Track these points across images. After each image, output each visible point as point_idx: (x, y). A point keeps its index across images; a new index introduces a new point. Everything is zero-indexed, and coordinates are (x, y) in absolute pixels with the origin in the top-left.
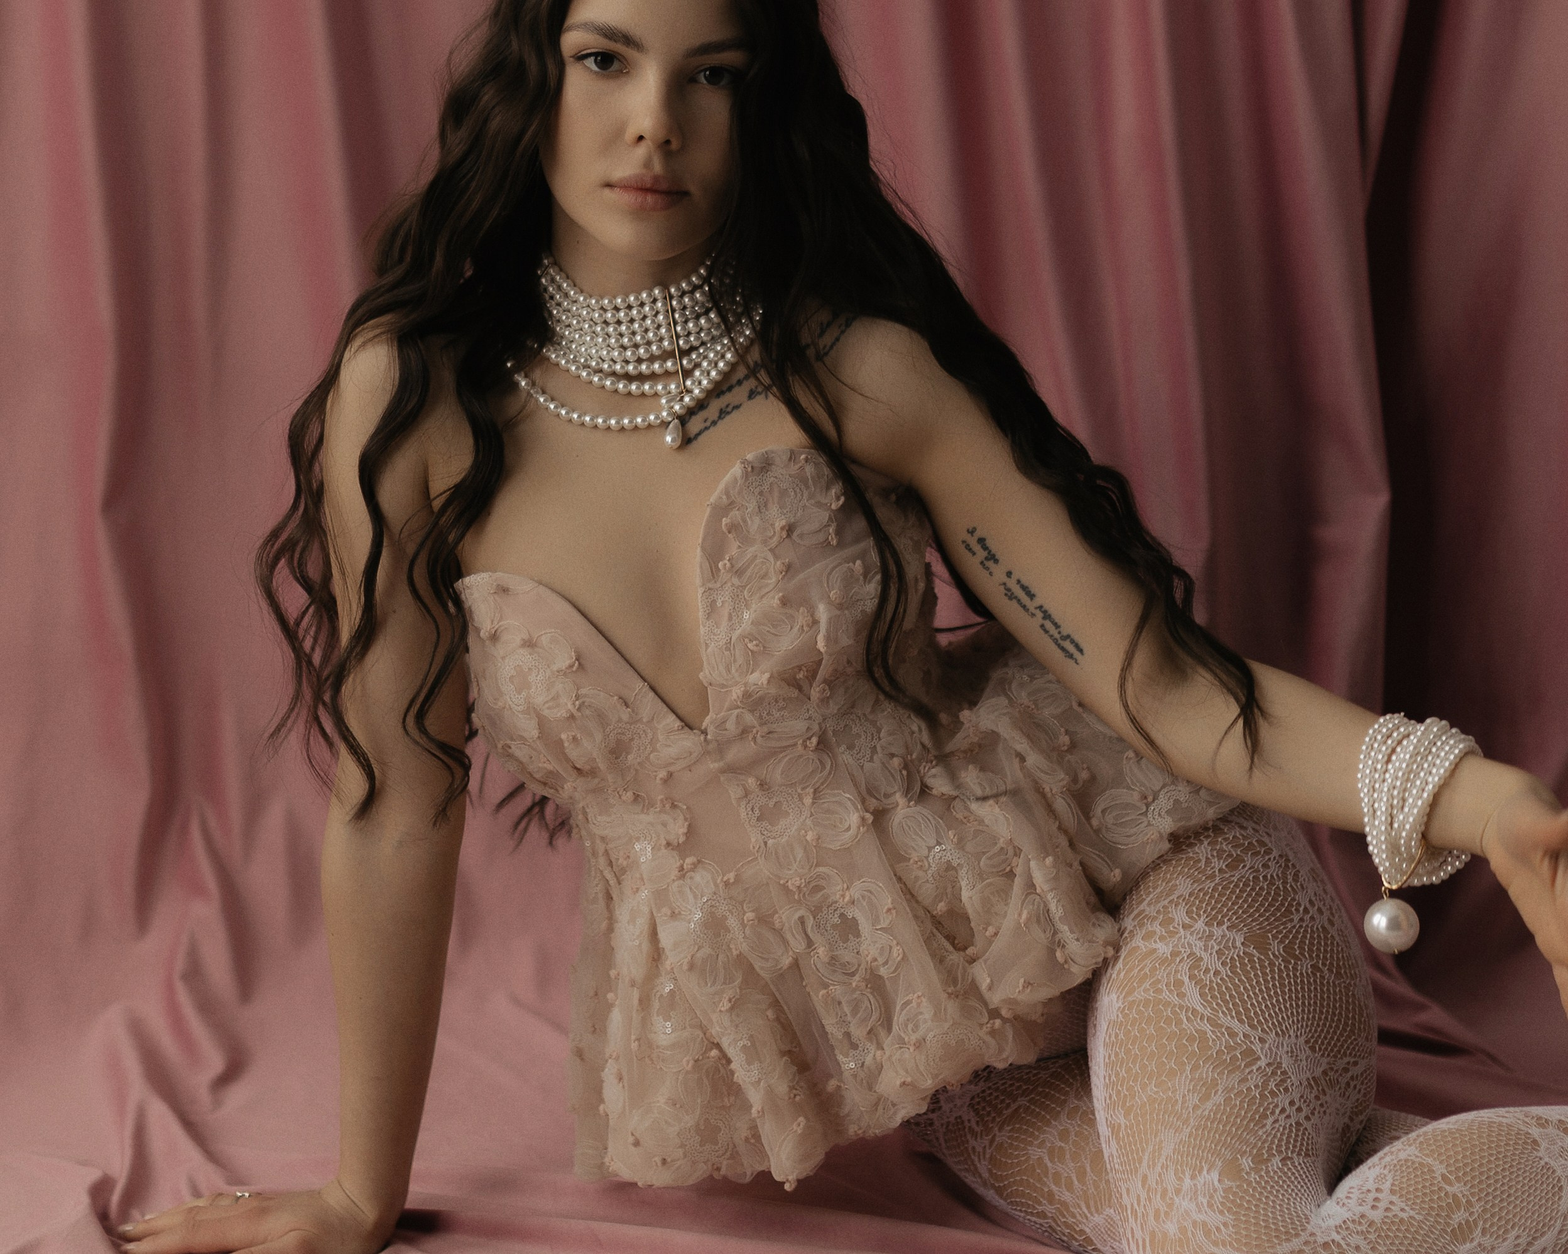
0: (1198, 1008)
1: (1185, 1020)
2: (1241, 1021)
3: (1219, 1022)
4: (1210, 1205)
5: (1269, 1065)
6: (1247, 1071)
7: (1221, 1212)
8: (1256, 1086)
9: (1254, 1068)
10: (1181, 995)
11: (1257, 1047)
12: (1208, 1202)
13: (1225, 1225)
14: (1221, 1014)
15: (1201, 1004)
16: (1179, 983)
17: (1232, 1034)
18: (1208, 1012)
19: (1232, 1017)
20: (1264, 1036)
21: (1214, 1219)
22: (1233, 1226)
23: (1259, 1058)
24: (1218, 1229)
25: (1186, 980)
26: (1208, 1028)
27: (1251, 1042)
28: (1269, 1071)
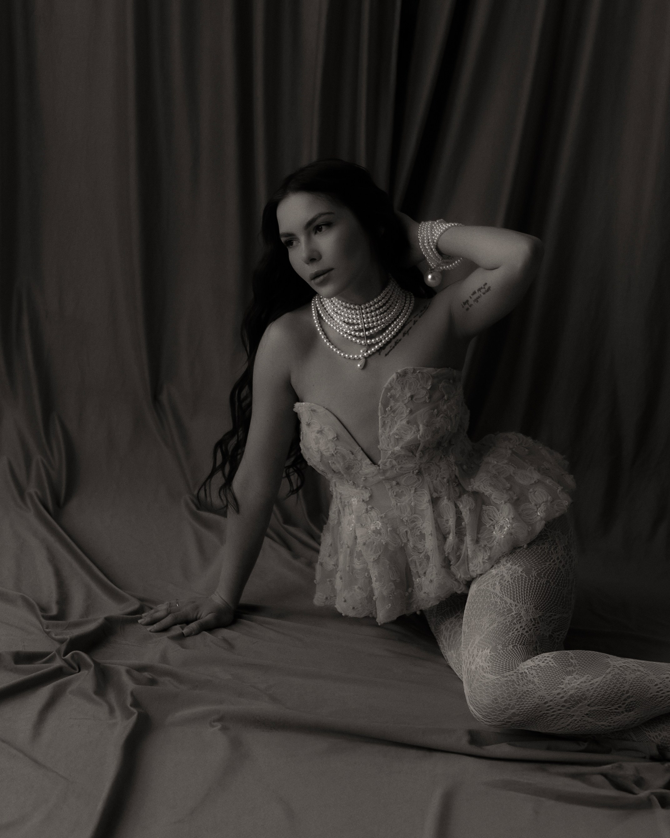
0: (498, 593)
1: (493, 597)
2: (511, 599)
3: (503, 599)
4: (485, 660)
5: (516, 614)
6: (507, 616)
7: (488, 663)
8: (509, 621)
9: (510, 615)
10: (494, 589)
11: (513, 608)
12: (485, 659)
13: (489, 666)
14: (505, 596)
15: (500, 592)
16: (495, 584)
17: (506, 603)
18: (500, 595)
19: (508, 597)
20: (517, 604)
21: (485, 665)
22: (491, 667)
23: (513, 612)
24: (486, 668)
25: (497, 583)
26: (499, 600)
27: (512, 606)
28: (515, 616)
